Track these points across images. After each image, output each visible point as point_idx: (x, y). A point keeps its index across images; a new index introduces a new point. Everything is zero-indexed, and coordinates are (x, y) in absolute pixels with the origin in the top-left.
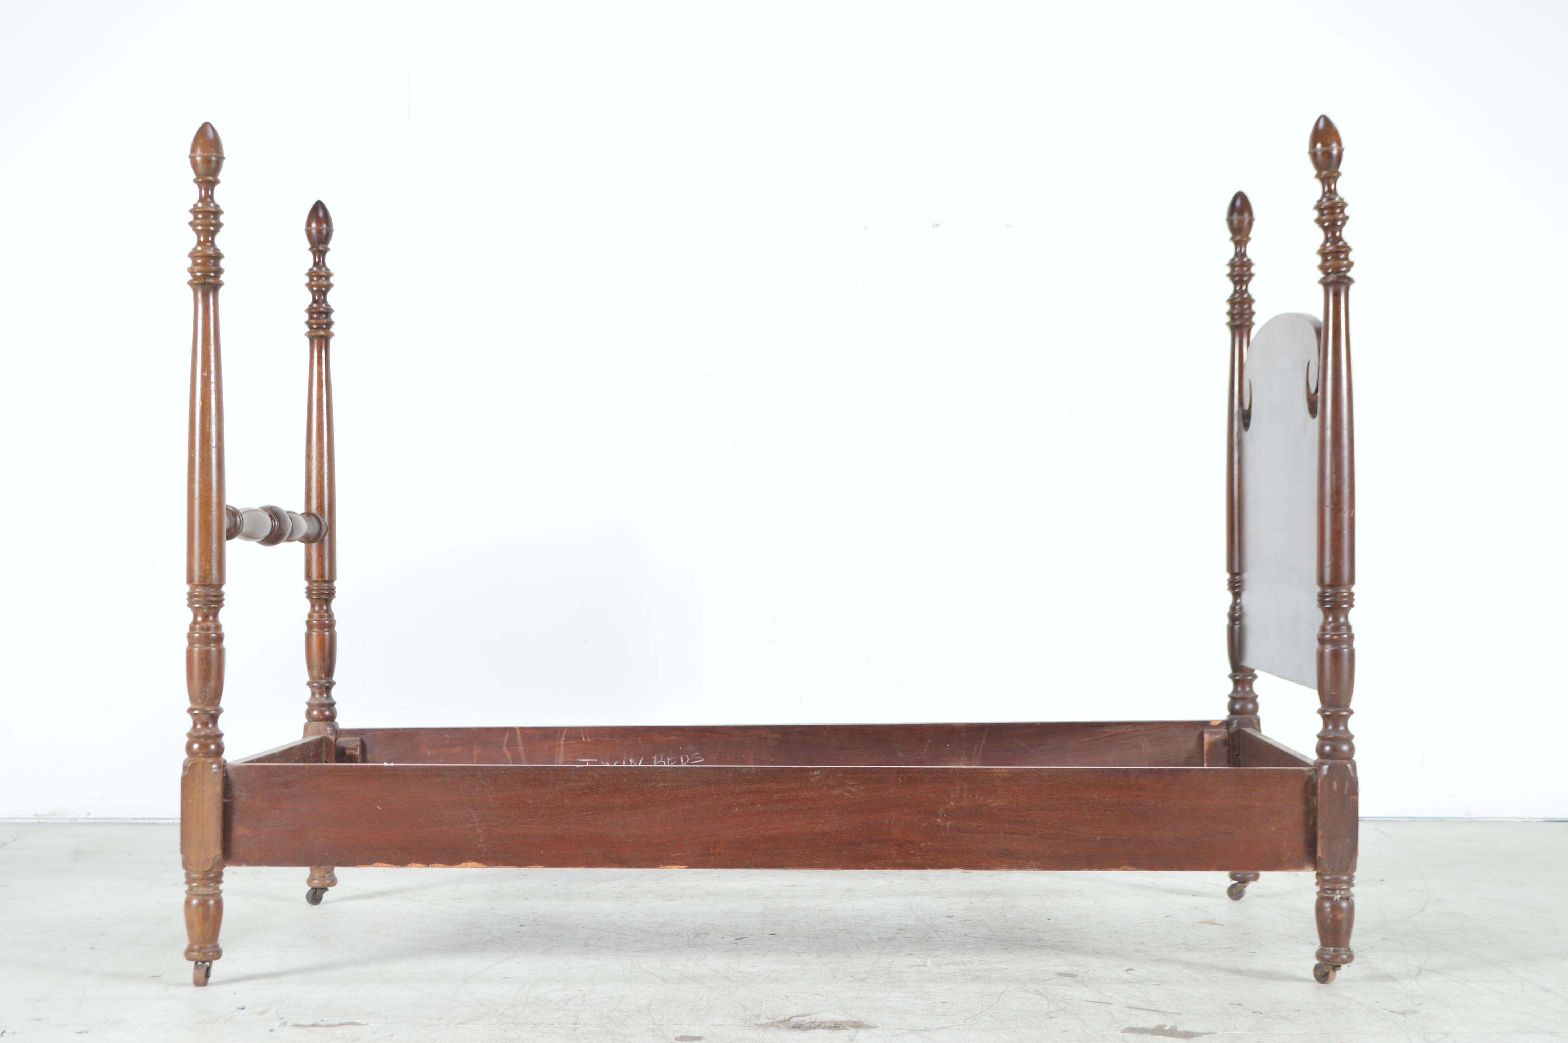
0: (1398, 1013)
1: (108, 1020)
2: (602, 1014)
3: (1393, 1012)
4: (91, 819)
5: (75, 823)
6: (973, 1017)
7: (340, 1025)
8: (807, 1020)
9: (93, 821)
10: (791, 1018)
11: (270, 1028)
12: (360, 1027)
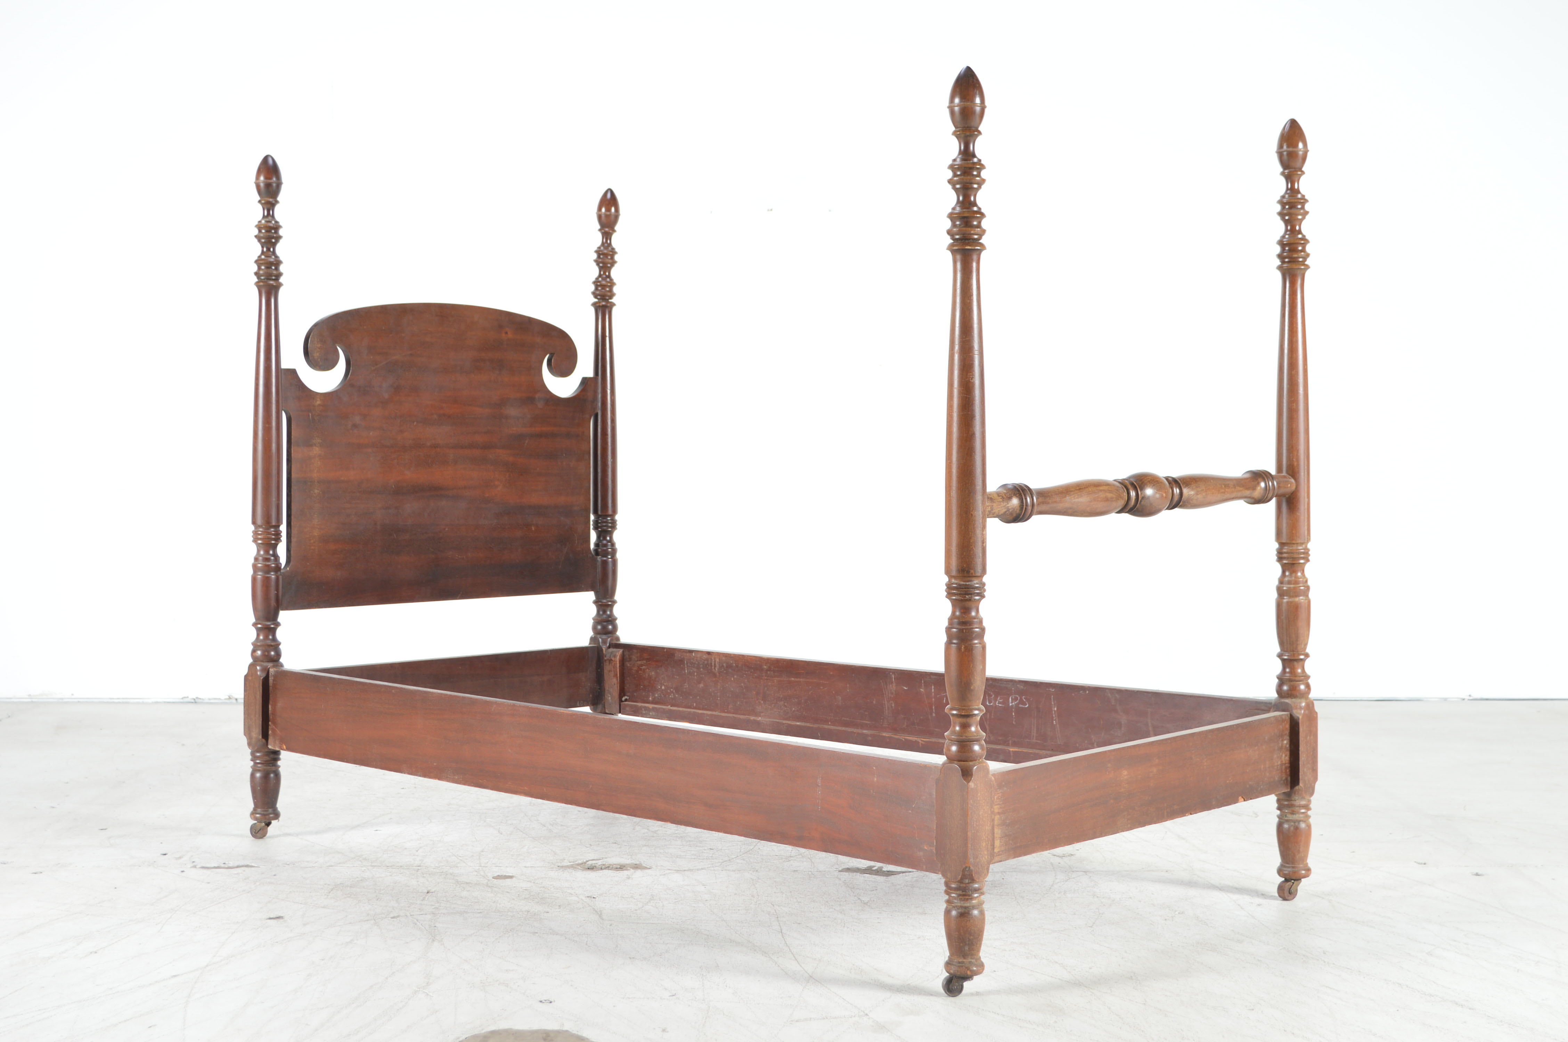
0: (1058, 856)
1: (59, 864)
2: (442, 858)
3: (1054, 855)
4: (75, 699)
5: (62, 702)
6: (729, 860)
7: (238, 867)
8: (600, 863)
9: (76, 700)
10: (587, 861)
11: (182, 870)
12: (253, 868)
